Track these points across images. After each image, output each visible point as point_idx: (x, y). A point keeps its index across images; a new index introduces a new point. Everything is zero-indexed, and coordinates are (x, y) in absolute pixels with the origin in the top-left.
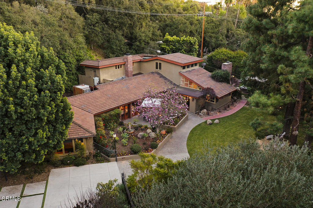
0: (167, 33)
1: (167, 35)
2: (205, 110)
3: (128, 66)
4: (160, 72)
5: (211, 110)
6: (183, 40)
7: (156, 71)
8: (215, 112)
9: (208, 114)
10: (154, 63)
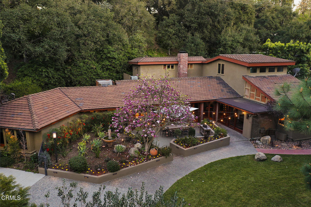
0: (269, 39)
1: (268, 41)
2: (268, 138)
3: (181, 66)
4: (222, 77)
5: (283, 140)
6: (290, 47)
7: (218, 76)
8: (290, 144)
9: (272, 145)
10: (216, 65)
